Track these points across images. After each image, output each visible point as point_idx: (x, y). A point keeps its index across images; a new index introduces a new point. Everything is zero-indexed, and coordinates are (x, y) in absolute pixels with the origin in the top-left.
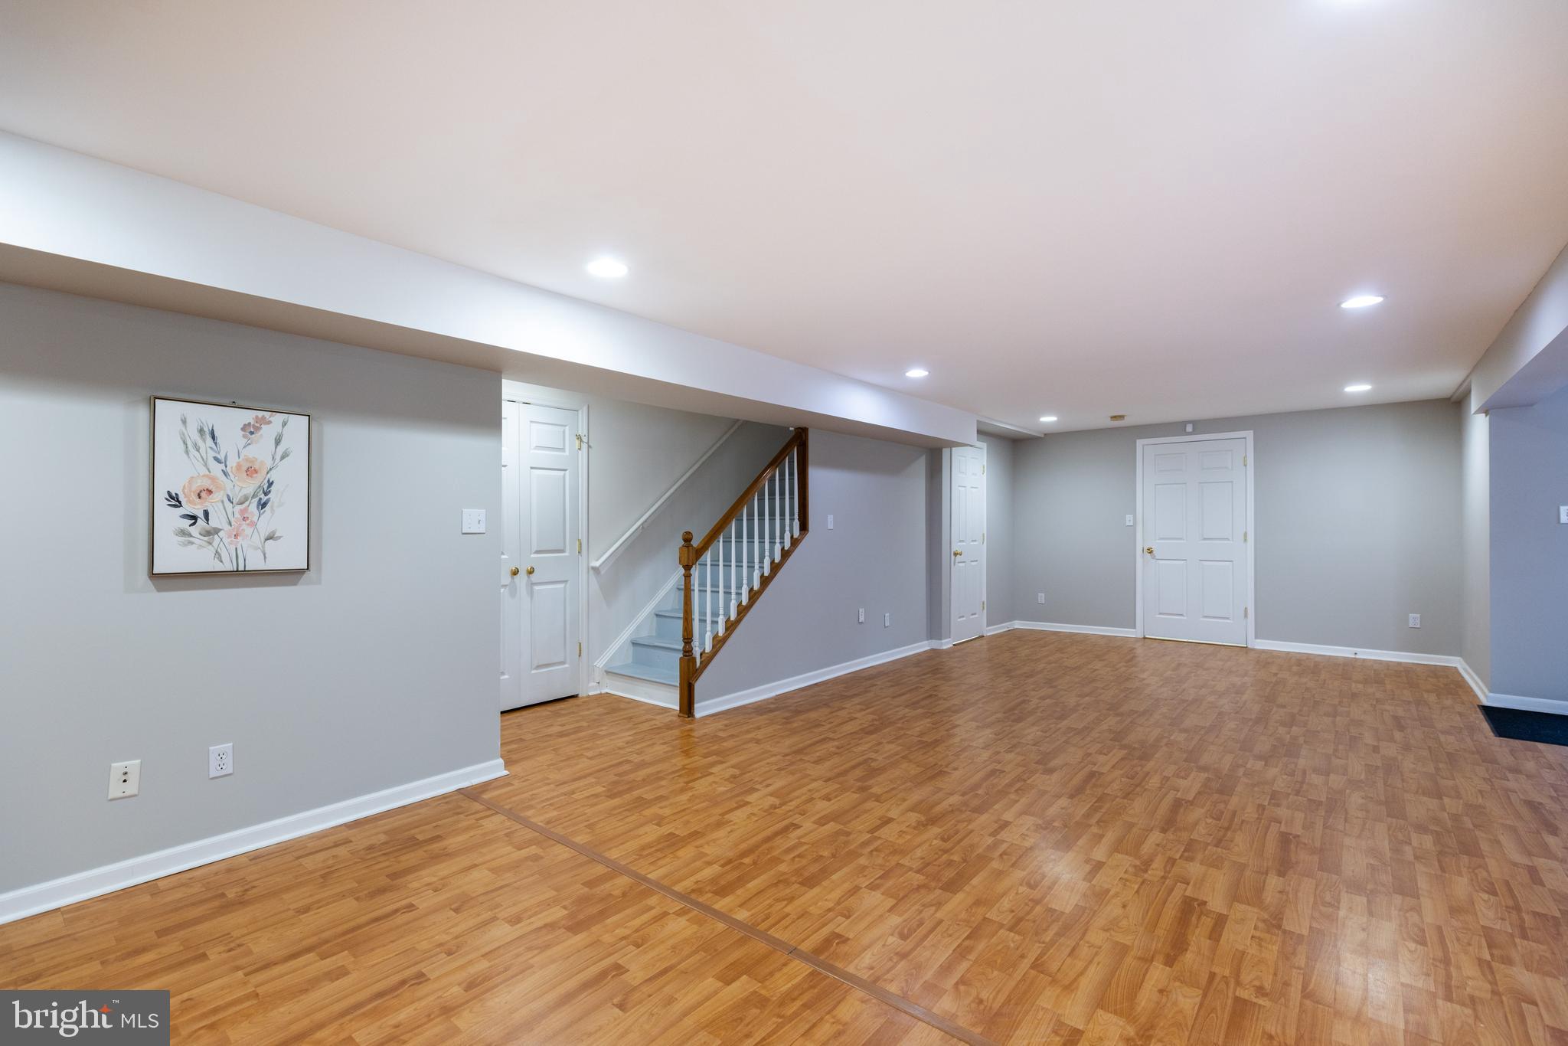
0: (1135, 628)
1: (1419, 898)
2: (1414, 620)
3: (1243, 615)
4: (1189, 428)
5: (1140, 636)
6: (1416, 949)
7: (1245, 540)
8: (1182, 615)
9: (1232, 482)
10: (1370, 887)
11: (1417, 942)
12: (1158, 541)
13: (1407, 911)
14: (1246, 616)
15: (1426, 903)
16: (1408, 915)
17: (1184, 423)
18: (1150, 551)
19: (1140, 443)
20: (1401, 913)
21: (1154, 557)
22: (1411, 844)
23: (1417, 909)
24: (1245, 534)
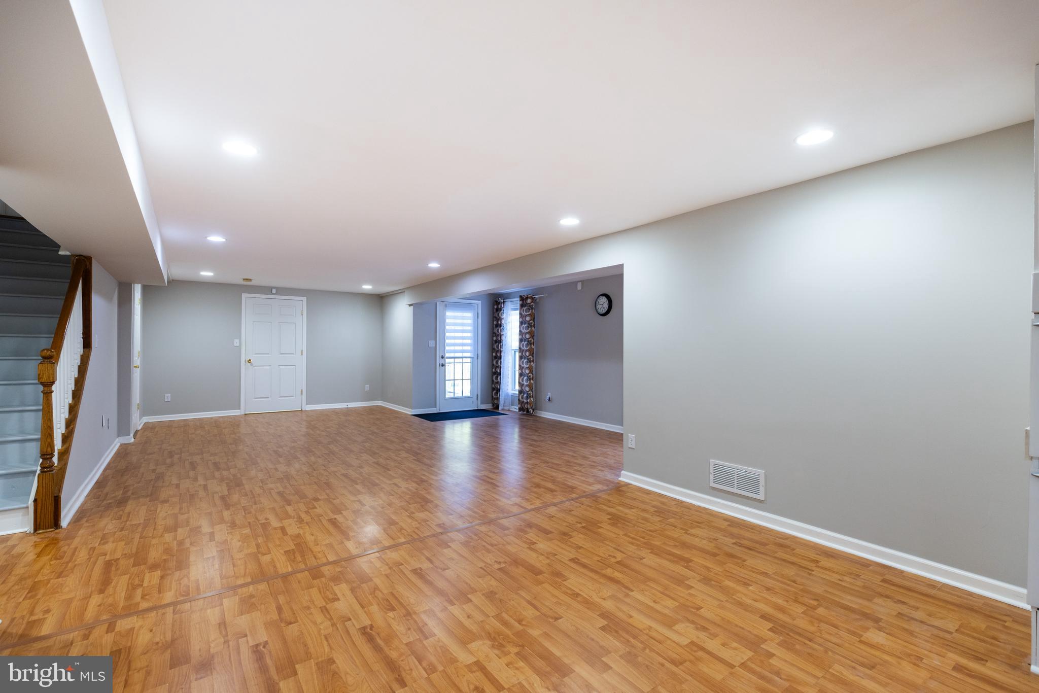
0: (240, 409)
2: (367, 387)
3: (300, 394)
4: (274, 291)
5: (243, 413)
7: (302, 354)
8: (268, 398)
9: (295, 323)
12: (254, 355)
14: (302, 394)
17: (271, 288)
18: (249, 361)
19: (244, 295)
21: (252, 365)
24: (302, 351)
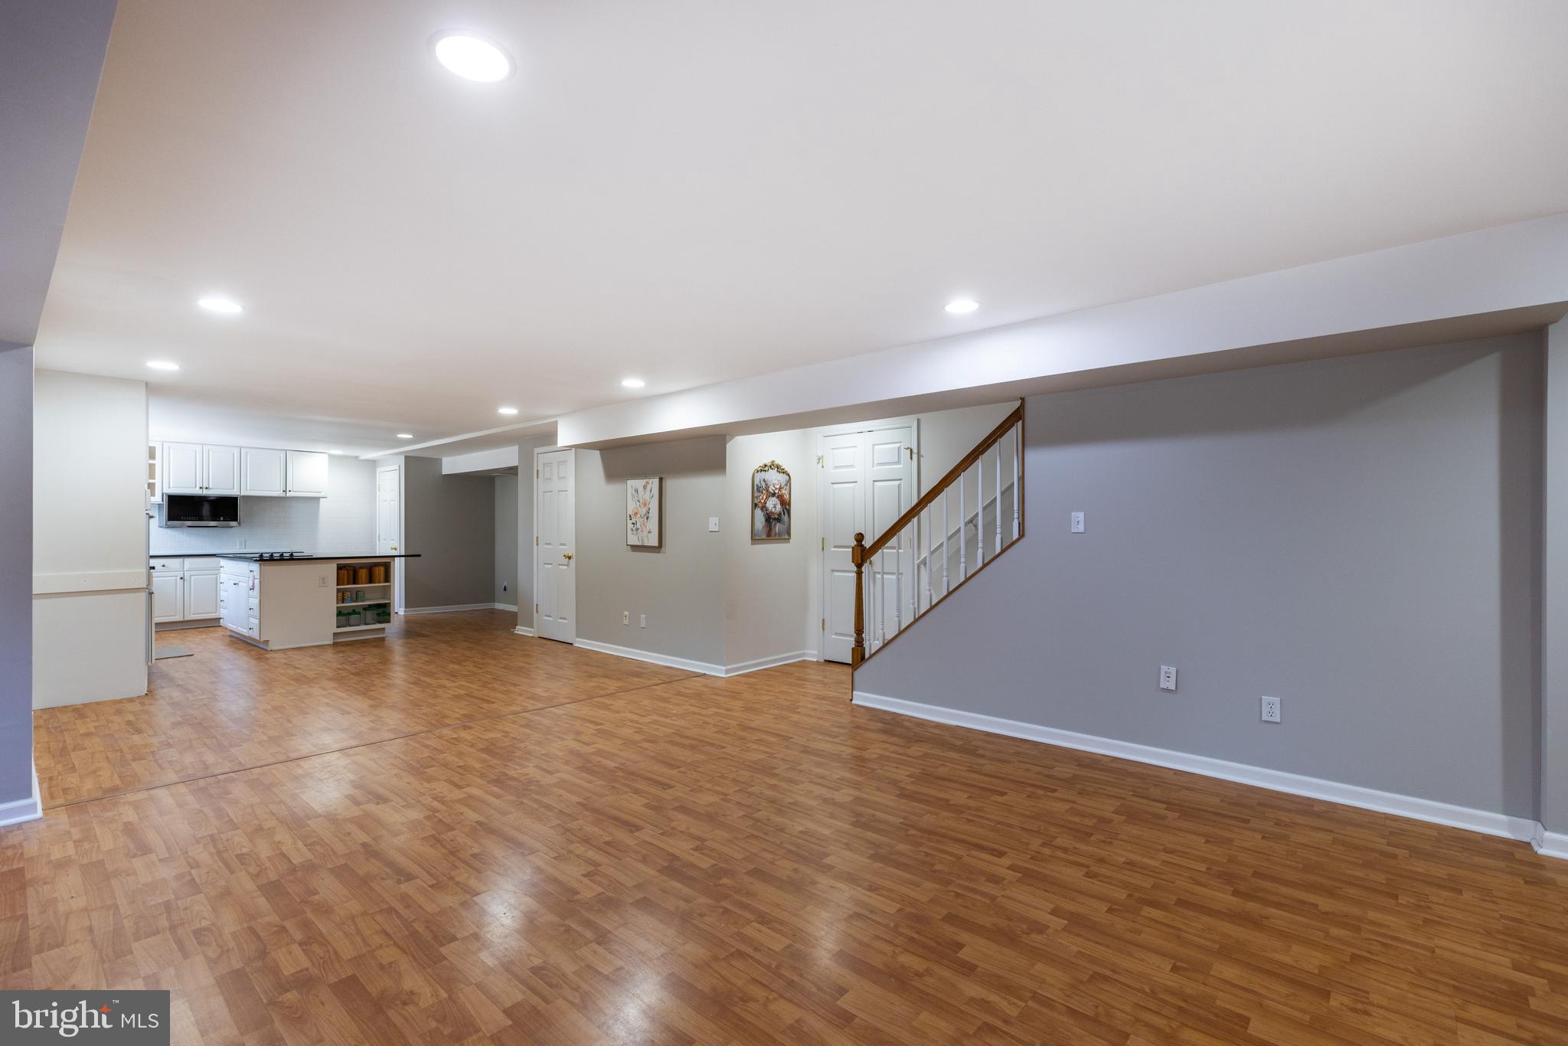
1: (258, 887)
6: (241, 849)
10: (299, 874)
11: (242, 854)
13: (260, 871)
15: (250, 885)
16: (258, 869)
20: (264, 867)
22: (300, 944)
23: (255, 877)
